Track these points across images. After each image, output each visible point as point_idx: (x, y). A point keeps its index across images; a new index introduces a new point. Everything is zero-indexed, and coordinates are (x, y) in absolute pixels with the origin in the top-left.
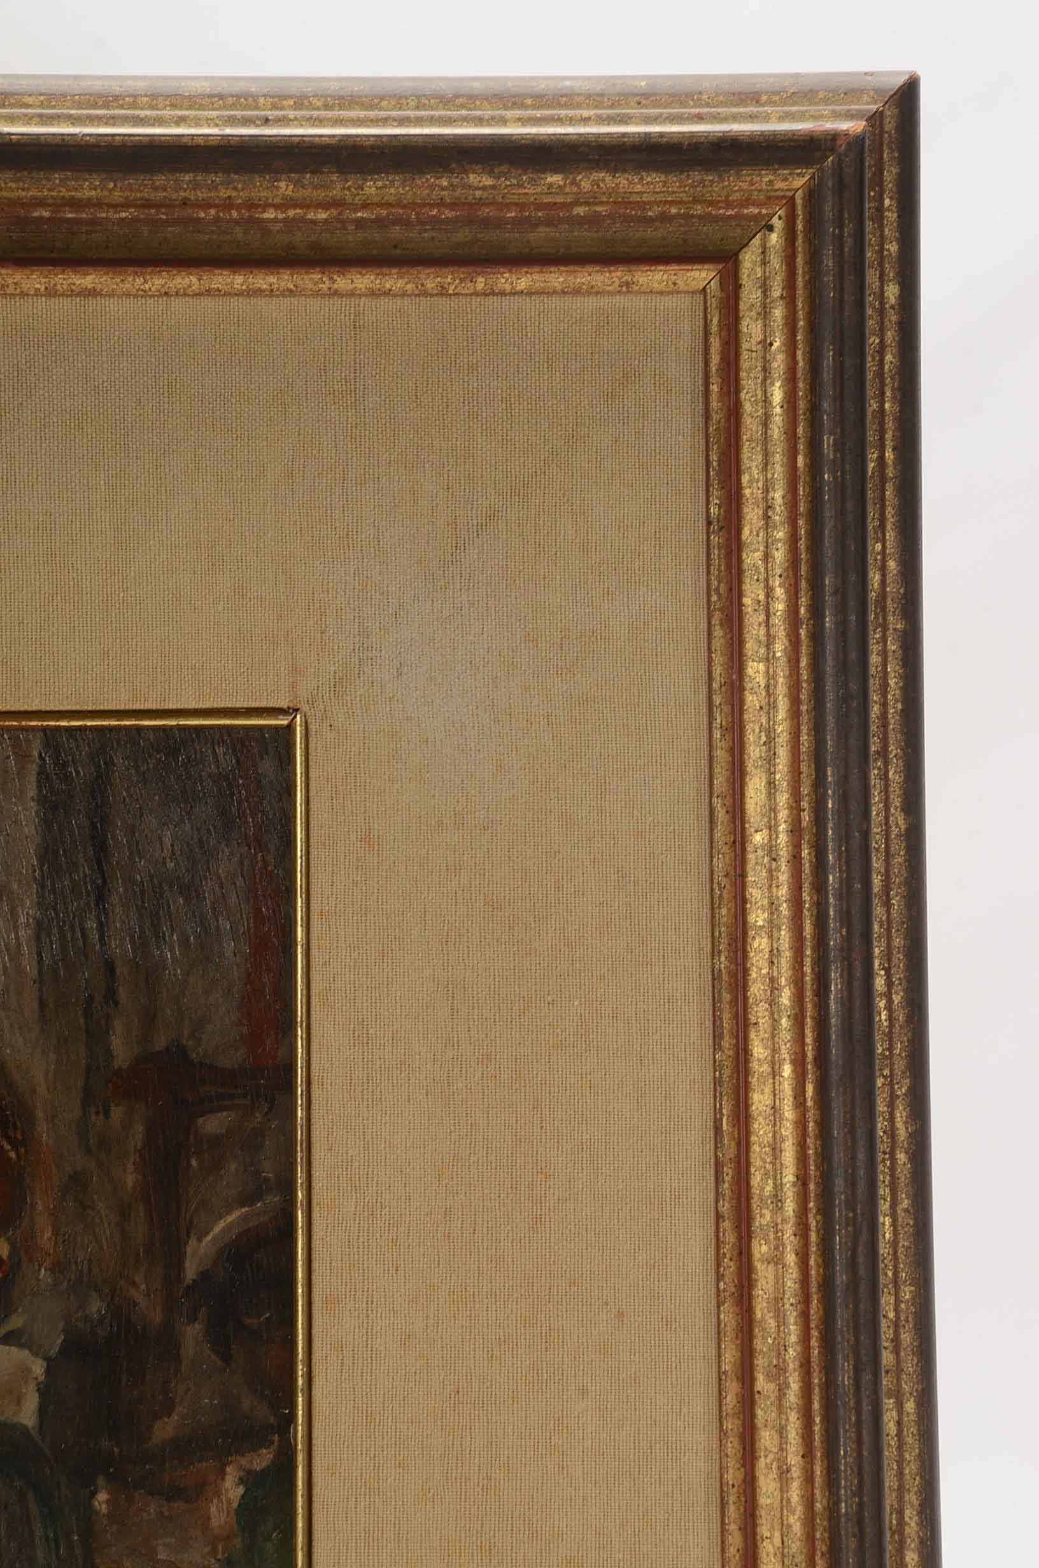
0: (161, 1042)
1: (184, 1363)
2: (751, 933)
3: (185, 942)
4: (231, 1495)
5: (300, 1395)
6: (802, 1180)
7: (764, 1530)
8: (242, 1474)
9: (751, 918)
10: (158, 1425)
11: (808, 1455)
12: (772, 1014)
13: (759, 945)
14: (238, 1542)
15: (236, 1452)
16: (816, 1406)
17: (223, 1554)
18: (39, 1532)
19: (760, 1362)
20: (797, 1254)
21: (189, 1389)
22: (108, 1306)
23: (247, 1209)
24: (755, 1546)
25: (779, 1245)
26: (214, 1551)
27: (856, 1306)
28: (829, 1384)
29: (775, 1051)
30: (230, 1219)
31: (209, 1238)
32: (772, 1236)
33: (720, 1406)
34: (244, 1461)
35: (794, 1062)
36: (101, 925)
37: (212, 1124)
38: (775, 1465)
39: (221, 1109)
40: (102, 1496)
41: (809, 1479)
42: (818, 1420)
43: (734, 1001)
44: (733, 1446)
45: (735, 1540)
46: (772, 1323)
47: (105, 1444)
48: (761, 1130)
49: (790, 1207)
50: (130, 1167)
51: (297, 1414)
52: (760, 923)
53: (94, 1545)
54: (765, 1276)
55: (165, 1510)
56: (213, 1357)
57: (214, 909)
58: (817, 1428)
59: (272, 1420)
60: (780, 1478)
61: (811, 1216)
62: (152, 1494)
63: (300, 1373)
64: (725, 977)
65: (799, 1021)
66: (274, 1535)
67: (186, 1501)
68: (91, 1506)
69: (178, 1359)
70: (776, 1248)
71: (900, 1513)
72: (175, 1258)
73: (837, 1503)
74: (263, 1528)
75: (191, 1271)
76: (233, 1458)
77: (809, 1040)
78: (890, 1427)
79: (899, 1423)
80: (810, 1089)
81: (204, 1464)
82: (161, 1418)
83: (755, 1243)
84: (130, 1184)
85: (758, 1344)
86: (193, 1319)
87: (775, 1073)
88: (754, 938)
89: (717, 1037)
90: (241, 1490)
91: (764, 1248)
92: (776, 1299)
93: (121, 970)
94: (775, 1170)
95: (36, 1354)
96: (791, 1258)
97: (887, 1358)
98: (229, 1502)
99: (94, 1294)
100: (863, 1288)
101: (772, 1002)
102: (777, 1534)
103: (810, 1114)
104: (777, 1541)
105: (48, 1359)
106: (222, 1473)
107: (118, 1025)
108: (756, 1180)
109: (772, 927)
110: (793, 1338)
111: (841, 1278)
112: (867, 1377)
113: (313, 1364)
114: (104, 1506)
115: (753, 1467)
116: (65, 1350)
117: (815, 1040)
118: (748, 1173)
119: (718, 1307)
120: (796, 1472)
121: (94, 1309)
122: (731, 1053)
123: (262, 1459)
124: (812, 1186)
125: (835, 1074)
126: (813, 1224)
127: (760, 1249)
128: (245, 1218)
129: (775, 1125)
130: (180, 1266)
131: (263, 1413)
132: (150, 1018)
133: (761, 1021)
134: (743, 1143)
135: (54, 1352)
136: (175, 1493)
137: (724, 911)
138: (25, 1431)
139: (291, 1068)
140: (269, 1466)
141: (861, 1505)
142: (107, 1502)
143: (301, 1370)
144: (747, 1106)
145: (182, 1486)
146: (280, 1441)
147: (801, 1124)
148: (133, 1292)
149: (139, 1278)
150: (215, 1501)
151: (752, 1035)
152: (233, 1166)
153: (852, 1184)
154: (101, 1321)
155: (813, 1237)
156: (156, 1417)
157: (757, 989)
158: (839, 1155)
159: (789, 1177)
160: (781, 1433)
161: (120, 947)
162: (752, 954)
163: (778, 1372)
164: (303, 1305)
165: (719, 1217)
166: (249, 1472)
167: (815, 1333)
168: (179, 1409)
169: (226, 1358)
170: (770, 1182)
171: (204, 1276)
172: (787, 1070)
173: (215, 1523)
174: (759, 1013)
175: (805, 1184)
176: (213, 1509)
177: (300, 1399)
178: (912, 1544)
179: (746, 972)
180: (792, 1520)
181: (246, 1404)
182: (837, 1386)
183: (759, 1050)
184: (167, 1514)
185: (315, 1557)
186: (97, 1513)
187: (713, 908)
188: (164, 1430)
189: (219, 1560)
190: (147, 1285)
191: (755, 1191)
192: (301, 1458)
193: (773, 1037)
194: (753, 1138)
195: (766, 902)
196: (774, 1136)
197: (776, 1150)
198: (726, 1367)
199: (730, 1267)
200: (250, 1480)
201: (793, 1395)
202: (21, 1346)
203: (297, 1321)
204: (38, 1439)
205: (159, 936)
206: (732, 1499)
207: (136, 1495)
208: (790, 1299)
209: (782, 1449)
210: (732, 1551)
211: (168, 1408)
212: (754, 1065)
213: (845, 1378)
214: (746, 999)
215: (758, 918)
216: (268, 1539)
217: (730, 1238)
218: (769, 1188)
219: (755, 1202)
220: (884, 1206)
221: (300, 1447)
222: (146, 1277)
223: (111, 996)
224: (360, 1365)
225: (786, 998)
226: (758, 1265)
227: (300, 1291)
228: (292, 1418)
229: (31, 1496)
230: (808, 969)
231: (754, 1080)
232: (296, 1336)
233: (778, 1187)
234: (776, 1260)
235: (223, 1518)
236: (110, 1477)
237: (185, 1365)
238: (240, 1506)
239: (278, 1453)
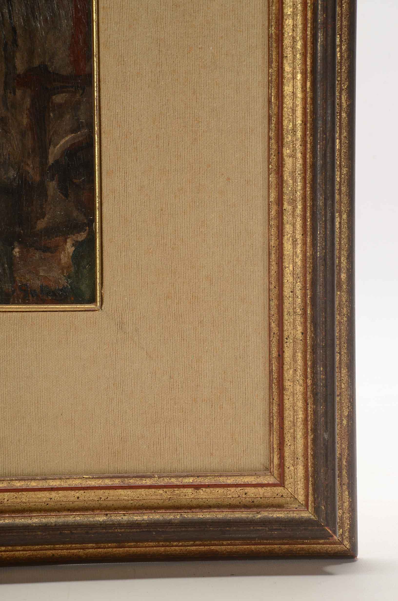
0: (36, 63)
1: (49, 197)
2: (285, 17)
3: (46, 20)
4: (69, 250)
5: (97, 210)
6: (304, 122)
7: (286, 264)
8: (74, 242)
9: (285, 11)
10: (39, 222)
11: (304, 234)
12: (293, 53)
13: (288, 22)
14: (72, 269)
15: (71, 233)
16: (308, 214)
17: (66, 274)
19: (285, 197)
20: (301, 153)
21: (51, 208)
22: (17, 173)
23: (74, 135)
24: (282, 270)
25: (294, 150)
26: (63, 273)
27: (326, 174)
28: (314, 205)
29: (294, 68)
30: (67, 138)
31: (58, 146)
32: (291, 146)
33: (269, 215)
34: (74, 237)
35: (302, 73)
36: (9, 11)
37: (59, 99)
38: (291, 239)
39: (62, 92)
40: (17, 250)
41: (304, 243)
42: (309, 220)
43: (278, 47)
44: (274, 231)
45: (274, 268)
46: (291, 182)
47: (17, 229)
48: (288, 102)
49: (299, 134)
50: (25, 116)
51: (96, 219)
52: (289, 13)
53: (14, 269)
54: (288, 162)
55: (42, 256)
56: (61, 195)
57: (58, 6)
58: (308, 223)
59: (86, 221)
60: (293, 243)
61: (308, 137)
62: (37, 250)
63: (97, 201)
64: (274, 36)
65: (304, 55)
66: (87, 266)
67: (51, 253)
68: (12, 254)
69: (46, 195)
70: (293, 151)
71: (340, 258)
72: (44, 154)
73: (316, 253)
74: (83, 264)
75: (51, 160)
76: (70, 236)
77: (309, 63)
78: (337, 225)
79: (340, 223)
80: (308, 84)
81: (58, 238)
82: (40, 219)
83: (284, 149)
84: (25, 123)
85: (285, 190)
86: (52, 179)
87: (294, 78)
88: (286, 19)
89: (270, 62)
90: (73, 249)
91: (288, 151)
92: (293, 172)
93: (19, 31)
94: (293, 119)
96: (299, 155)
97: (337, 197)
98: (68, 253)
99: (11, 168)
100: (329, 166)
101: (293, 47)
102: (291, 266)
103: (308, 95)
104: (291, 268)
106: (65, 242)
107: (18, 55)
108: (285, 123)
109: (294, 14)
110: (299, 188)
111: (319, 162)
112: (329, 202)
113: (102, 198)
114: (17, 254)
115: (282, 239)
117: (311, 63)
118: (282, 120)
119: (269, 175)
120: (299, 241)
121: (11, 175)
122: (276, 69)
123: (82, 236)
124: (308, 125)
125: (319, 77)
126: (308, 140)
127: (287, 151)
128: (74, 138)
129: (293, 100)
130: (47, 158)
131: (81, 218)
132: (31, 52)
133: (289, 55)
134: (280, 108)
136: (46, 249)
137: (274, 8)
139: (91, 75)
140: (84, 240)
141: (325, 253)
142: (19, 252)
144: (282, 92)
145: (49, 246)
146: (89, 230)
147: (304, 99)
148: (27, 168)
149: (29, 162)
150: (63, 253)
151: (285, 61)
152: (68, 117)
153: (325, 123)
154: (14, 179)
155: (309, 146)
156: (38, 219)
157: (287, 42)
158: (320, 112)
159: (299, 121)
160: (294, 226)
161: (18, 21)
162: (285, 27)
163: (293, 202)
164: (98, 174)
165: (269, 138)
166: (77, 242)
167: (308, 185)
168: (47, 216)
169: (66, 196)
170: (291, 124)
171: (57, 162)
172: (299, 76)
173: (63, 261)
174: (288, 52)
175: (305, 124)
176: (62, 256)
177: (97, 212)
178: (344, 270)
179: (283, 34)
180: (297, 260)
181: (75, 214)
182: (317, 206)
183: (287, 68)
184: (43, 257)
185: (104, 275)
186: (15, 256)
187: (269, 7)
188: (41, 224)
189: (65, 276)
190: (33, 165)
191: (285, 127)
192: (98, 235)
193: (293, 62)
194: (285, 105)
195: (291, 4)
196: (293, 105)
197: (294, 111)
198: (272, 199)
199: (274, 159)
200: (77, 244)
201: (299, 210)
203: (95, 180)
205: (34, 17)
206: (273, 252)
207: (30, 249)
208: (298, 172)
209: (294, 232)
210: (273, 272)
211: (43, 216)
212: (285, 74)
213: (320, 203)
214: (282, 46)
215: (288, 11)
216: (84, 268)
217: (274, 147)
218: (291, 126)
219: (285, 132)
220: (337, 135)
221: (97, 231)
222: (32, 162)
223: (15, 42)
224: (122, 198)
225: (299, 45)
226: (285, 158)
227: (97, 168)
228: (94, 220)
230: (309, 33)
231: (285, 81)
232: (95, 186)
233: (294, 126)
234: (293, 156)
235: (66, 259)
236: (19, 242)
237: (49, 198)
238: (73, 254)
239: (88, 234)
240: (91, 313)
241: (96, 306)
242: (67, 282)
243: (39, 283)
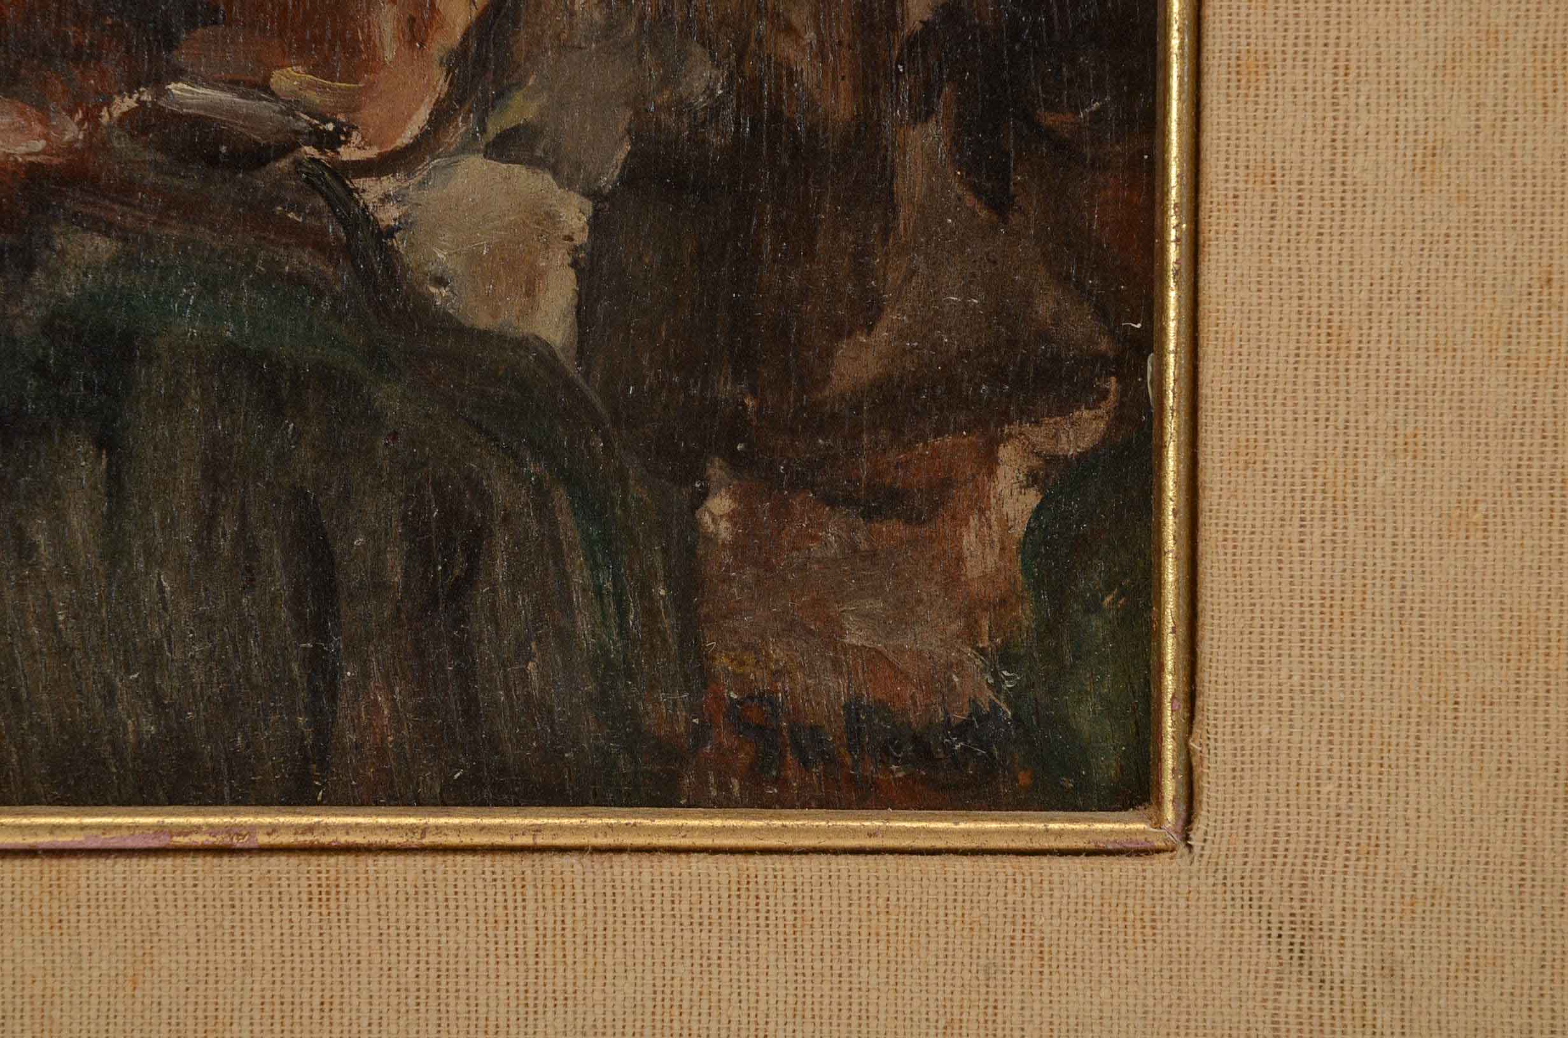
1: (902, 214)
4: (1009, 509)
5: (1172, 284)
8: (1035, 462)
10: (843, 349)
14: (1025, 614)
15: (1021, 413)
17: (991, 639)
18: (579, 578)
21: (914, 272)
22: (731, 76)
34: (1038, 436)
40: (720, 504)
47: (725, 388)
51: (1163, 330)
53: (704, 610)
55: (860, 537)
56: (969, 200)
59: (1104, 345)
62: (831, 501)
63: (1173, 234)
66: (1108, 599)
67: (908, 521)
68: (695, 526)
69: (889, 203)
74: (1082, 583)
76: (1015, 429)
81: (949, 439)
82: (850, 334)
86: (922, 113)
90: (1032, 498)
95: (568, 184)
98: (1005, 524)
99: (698, 50)
105: (593, 195)
106: (990, 462)
113: (1203, 214)
114: (724, 525)
116: (630, 177)
121: (698, 86)
135: (608, 179)
138: (546, 356)
140: (1095, 449)
142: (731, 517)
143: (1174, 225)
145: (899, 484)
146: (1123, 393)
148: (787, 49)
150: (974, 521)
154: (715, 110)
156: (839, 332)
164: (1180, 77)
166: (1051, 460)
168: (892, 316)
169: (1000, 202)
173: (973, 569)
176: (969, 540)
177: (1172, 294)
181: (1044, 308)
184: (864, 546)
185: (1205, 648)
186: (710, 539)
189: (982, 651)
190: (819, 33)
192: (1172, 425)
200: (1052, 475)
202: (534, 163)
203: (1166, 115)
204: (573, 370)
207: (796, 503)
216: (1093, 607)
221: (1170, 402)
222: (816, 17)
224: (1315, 216)
227: (1175, 43)
228: (1151, 341)
229: (560, 497)
232: (1165, 150)
235: (991, 560)
236: (736, 462)
237: (905, 218)
238: (1030, 531)
239: (1119, 419)
240: (1131, 865)
241: (1158, 823)
242: (996, 687)
243: (837, 688)
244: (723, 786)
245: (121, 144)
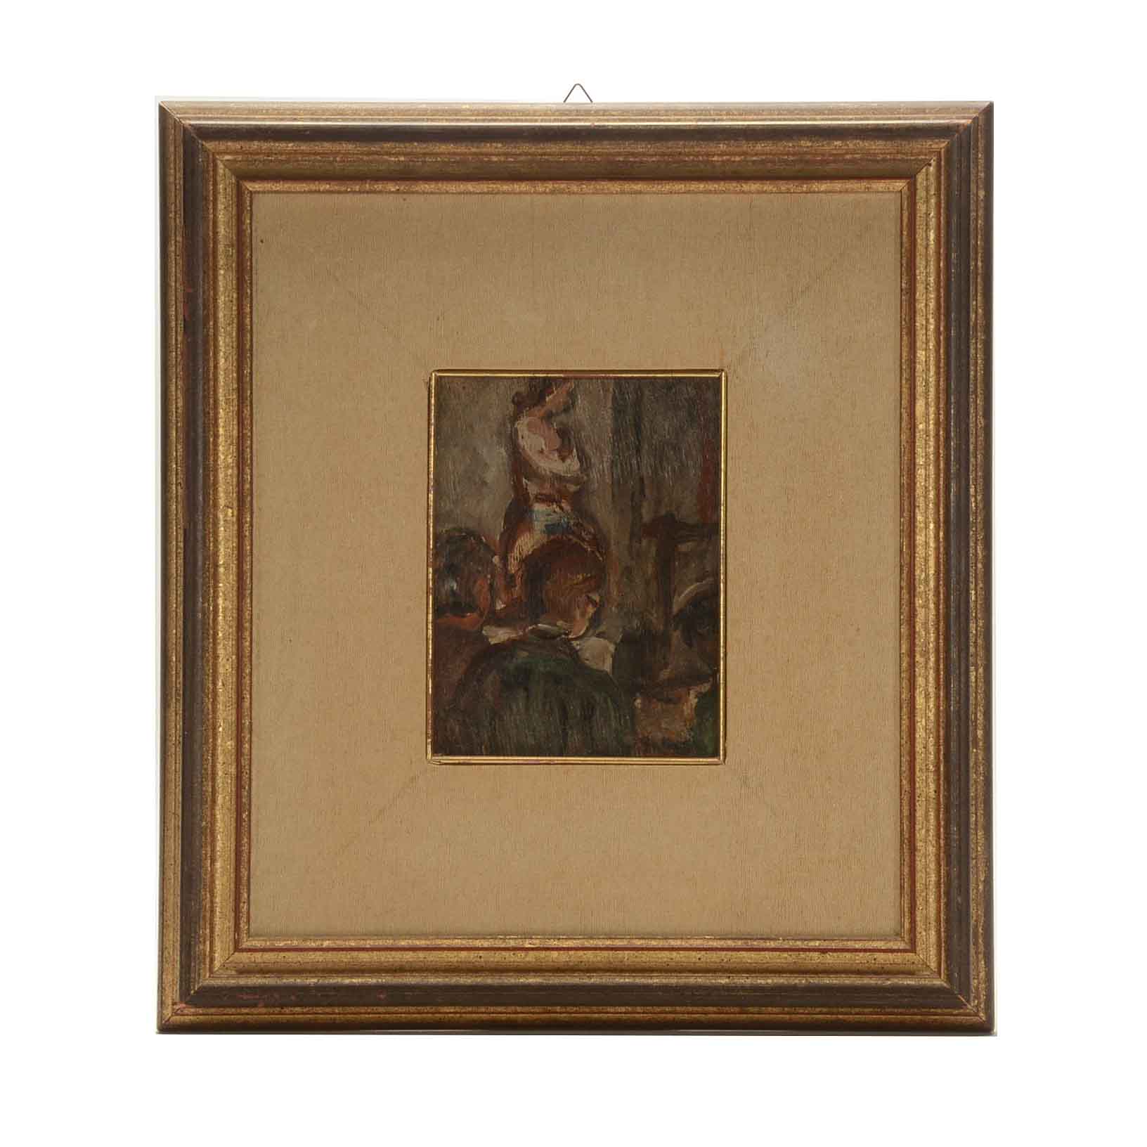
0: (663, 512)
2: (918, 467)
3: (674, 470)
7: (918, 718)
9: (918, 461)
10: (662, 672)
12: (926, 502)
13: (921, 472)
14: (695, 721)
15: (695, 684)
18: (613, 714)
19: (918, 649)
20: (935, 604)
21: (674, 658)
22: (641, 623)
23: (699, 583)
24: (914, 725)
29: (927, 518)
30: (692, 587)
31: (683, 595)
32: (924, 596)
33: (901, 667)
35: (935, 523)
36: (638, 462)
37: (685, 547)
38: (923, 692)
39: (688, 541)
40: (639, 701)
41: (937, 697)
43: (910, 496)
44: (905, 684)
46: (923, 633)
47: (640, 679)
48: (920, 552)
49: (932, 584)
50: (650, 565)
52: (921, 463)
54: (921, 613)
55: (665, 707)
57: (686, 456)
58: (941, 676)
59: (709, 672)
60: (925, 697)
62: (659, 701)
64: (906, 486)
66: (710, 719)
67: (674, 704)
69: (670, 646)
70: (926, 601)
72: (669, 603)
73: (950, 707)
74: (705, 716)
75: (675, 609)
76: (692, 687)
77: (941, 513)
78: (972, 679)
79: (976, 677)
80: (941, 534)
81: (681, 689)
82: (663, 670)
83: (917, 599)
84: (650, 572)
85: (917, 642)
86: (676, 629)
87: (927, 527)
88: (919, 469)
89: (902, 511)
90: (696, 700)
91: (921, 602)
92: (925, 623)
93: (647, 482)
94: (926, 569)
95: (610, 642)
96: (932, 606)
97: (972, 650)
98: (692, 705)
99: (635, 618)
101: (926, 497)
103: (941, 545)
105: (615, 644)
106: (688, 693)
107: (645, 505)
108: (918, 572)
109: (927, 464)
110: (932, 639)
112: (963, 655)
114: (639, 705)
115: (914, 692)
116: (622, 641)
117: (944, 513)
118: (914, 569)
119: (901, 626)
120: (932, 695)
121: (635, 624)
122: (908, 519)
125: (952, 527)
127: (919, 602)
129: (926, 549)
132: (658, 502)
133: (921, 505)
134: (913, 557)
135: (618, 641)
136: (669, 701)
137: (906, 458)
138: (607, 674)
139: (718, 523)
140: (708, 691)
142: (641, 703)
143: (722, 650)
144: (914, 541)
145: (672, 697)
146: (713, 680)
148: (651, 618)
149: (653, 612)
150: (686, 704)
151: (917, 511)
152: (694, 565)
154: (638, 629)
156: (661, 669)
157: (919, 491)
159: (932, 571)
160: (926, 679)
161: (646, 472)
162: (918, 477)
163: (926, 653)
165: (901, 588)
166: (701, 693)
168: (670, 666)
169: (690, 646)
170: (924, 573)
171: (681, 611)
172: (932, 526)
173: (685, 713)
174: (920, 502)
176: (685, 708)
179: (915, 484)
183: (920, 518)
184: (665, 709)
185: (728, 727)
187: (901, 457)
188: (664, 675)
190: (657, 614)
191: (917, 577)
192: (722, 686)
193: (926, 512)
194: (917, 555)
195: (924, 454)
196: (926, 554)
197: (926, 560)
198: (904, 651)
199: (906, 609)
200: (700, 696)
201: (932, 663)
202: (605, 638)
204: (611, 675)
205: (663, 467)
207: (653, 701)
208: (931, 623)
209: (926, 685)
211: (666, 666)
212: (918, 524)
214: (915, 495)
215: (920, 461)
217: (906, 597)
218: (923, 576)
219: (917, 582)
222: (656, 611)
223: (642, 492)
225: (932, 495)
226: (918, 609)
228: (718, 671)
229: (609, 700)
231: (917, 530)
233: (927, 576)
234: (926, 606)
235: (689, 711)
236: (641, 693)
237: (673, 648)
238: (696, 707)
239: (712, 686)
240: (714, 767)
241: (720, 759)
242: (690, 735)
243: (660, 735)
244: (639, 753)
245: (529, 635)
